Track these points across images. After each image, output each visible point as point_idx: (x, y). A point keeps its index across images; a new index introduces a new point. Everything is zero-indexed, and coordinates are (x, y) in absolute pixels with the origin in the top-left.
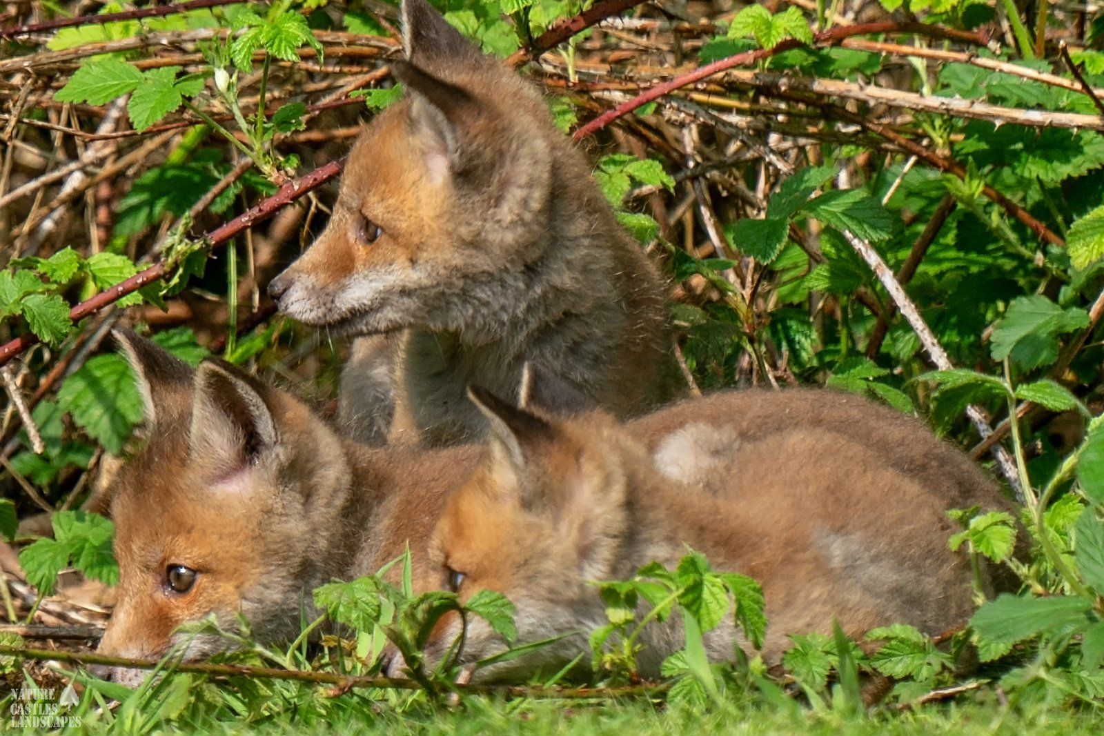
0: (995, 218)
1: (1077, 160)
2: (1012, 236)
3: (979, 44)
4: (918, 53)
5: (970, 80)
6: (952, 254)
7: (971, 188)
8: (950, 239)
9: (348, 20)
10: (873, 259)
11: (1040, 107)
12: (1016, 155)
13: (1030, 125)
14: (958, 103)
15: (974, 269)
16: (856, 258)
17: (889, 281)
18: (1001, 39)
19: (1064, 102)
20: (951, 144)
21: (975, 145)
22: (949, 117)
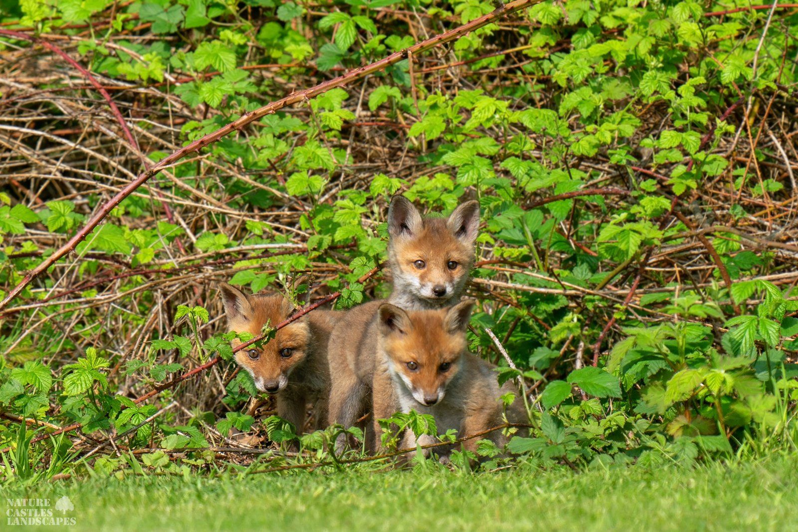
0: (531, 322)
1: (557, 304)
2: (536, 328)
3: (524, 267)
4: (507, 270)
5: (523, 279)
6: (520, 334)
7: (523, 312)
8: (519, 329)
9: (329, 260)
10: (492, 335)
11: (545, 287)
12: (538, 302)
13: (542, 294)
14: (519, 286)
15: (527, 339)
16: (488, 335)
17: (497, 341)
18: (533, 266)
19: (553, 286)
20: (517, 299)
21: (524, 299)
22: (516, 291)
